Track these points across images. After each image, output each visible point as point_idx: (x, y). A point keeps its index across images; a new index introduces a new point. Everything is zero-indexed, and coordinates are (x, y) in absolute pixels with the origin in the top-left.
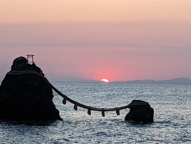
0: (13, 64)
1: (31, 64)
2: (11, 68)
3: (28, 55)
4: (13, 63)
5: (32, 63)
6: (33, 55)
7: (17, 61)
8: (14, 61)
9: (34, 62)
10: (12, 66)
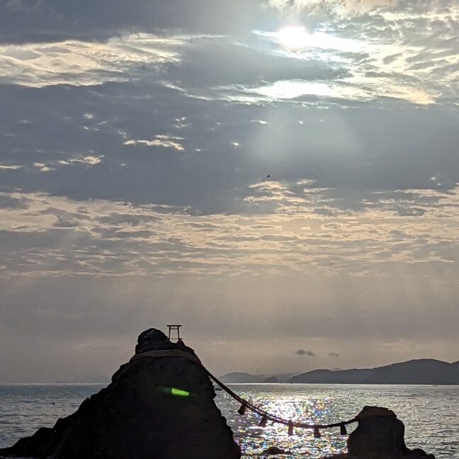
0: (137, 343)
1: (175, 341)
2: (136, 350)
3: (170, 326)
4: (138, 341)
5: (177, 340)
6: (178, 326)
7: (146, 337)
8: (140, 337)
9: (180, 337)
10: (137, 346)
